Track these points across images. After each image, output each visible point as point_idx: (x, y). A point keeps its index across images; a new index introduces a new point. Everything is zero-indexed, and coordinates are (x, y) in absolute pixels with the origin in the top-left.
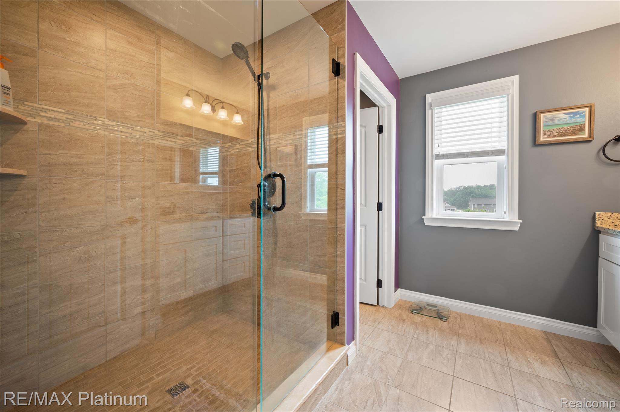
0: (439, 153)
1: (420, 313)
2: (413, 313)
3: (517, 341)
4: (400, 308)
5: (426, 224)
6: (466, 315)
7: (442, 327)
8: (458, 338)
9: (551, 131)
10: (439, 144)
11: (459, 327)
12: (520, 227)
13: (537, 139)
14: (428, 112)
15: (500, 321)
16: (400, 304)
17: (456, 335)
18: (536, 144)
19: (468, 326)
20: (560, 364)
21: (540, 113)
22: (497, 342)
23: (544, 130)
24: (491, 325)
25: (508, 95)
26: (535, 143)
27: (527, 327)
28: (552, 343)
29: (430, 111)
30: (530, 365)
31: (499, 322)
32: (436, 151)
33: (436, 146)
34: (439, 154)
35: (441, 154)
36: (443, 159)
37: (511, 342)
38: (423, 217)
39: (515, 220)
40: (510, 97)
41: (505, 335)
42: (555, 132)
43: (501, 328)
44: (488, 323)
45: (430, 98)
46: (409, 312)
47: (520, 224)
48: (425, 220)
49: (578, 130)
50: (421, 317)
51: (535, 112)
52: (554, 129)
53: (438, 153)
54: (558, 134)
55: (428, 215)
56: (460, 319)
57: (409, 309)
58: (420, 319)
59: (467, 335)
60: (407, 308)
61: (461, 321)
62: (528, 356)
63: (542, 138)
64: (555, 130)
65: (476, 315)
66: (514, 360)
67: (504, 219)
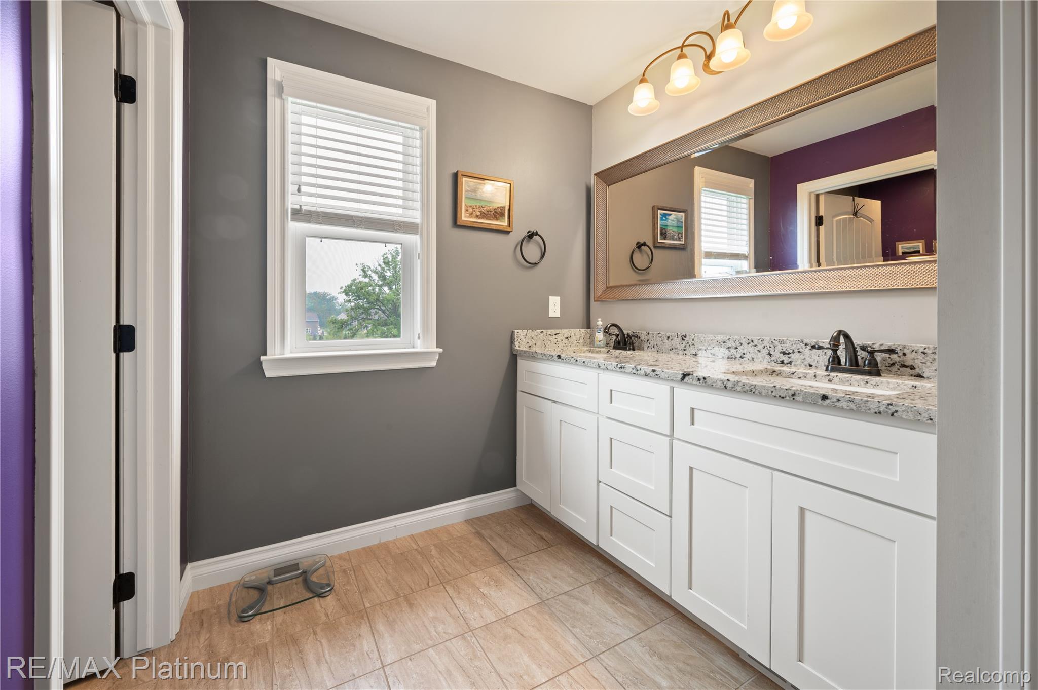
0: (300, 206)
1: (263, 610)
2: (247, 619)
3: (452, 561)
4: (202, 624)
5: (268, 374)
6: (358, 552)
7: (327, 615)
8: (370, 624)
9: (474, 208)
10: (299, 186)
11: (360, 593)
12: (438, 361)
13: (458, 216)
14: (273, 103)
15: (412, 535)
16: (196, 610)
17: (362, 618)
18: (458, 224)
19: (373, 578)
20: (511, 571)
21: (462, 175)
22: (430, 584)
23: (467, 204)
24: (404, 552)
25: (421, 129)
26: (455, 223)
27: (448, 525)
28: (485, 538)
29: (278, 102)
30: (489, 601)
31: (412, 537)
32: (293, 202)
33: (292, 188)
34: (301, 209)
35: (306, 211)
36: (309, 222)
37: (446, 569)
38: (262, 358)
39: (432, 348)
40: (425, 132)
41: (432, 561)
42: (478, 210)
43: (419, 549)
44: (398, 548)
45: (277, 69)
46: (233, 622)
47: (438, 355)
48: (265, 366)
49: (498, 214)
50: (268, 619)
51: (456, 172)
52: (476, 206)
53: (298, 207)
54: (481, 215)
55: (274, 351)
56: (352, 570)
57: (229, 612)
58: (269, 627)
59: (381, 604)
60: (224, 611)
61: (356, 574)
62: (478, 584)
63: (464, 218)
64: (478, 207)
65: (375, 542)
66: (468, 608)
67: (413, 347)
